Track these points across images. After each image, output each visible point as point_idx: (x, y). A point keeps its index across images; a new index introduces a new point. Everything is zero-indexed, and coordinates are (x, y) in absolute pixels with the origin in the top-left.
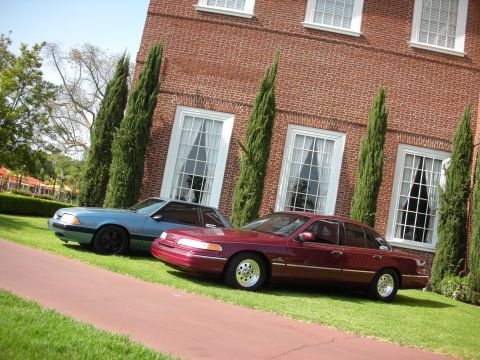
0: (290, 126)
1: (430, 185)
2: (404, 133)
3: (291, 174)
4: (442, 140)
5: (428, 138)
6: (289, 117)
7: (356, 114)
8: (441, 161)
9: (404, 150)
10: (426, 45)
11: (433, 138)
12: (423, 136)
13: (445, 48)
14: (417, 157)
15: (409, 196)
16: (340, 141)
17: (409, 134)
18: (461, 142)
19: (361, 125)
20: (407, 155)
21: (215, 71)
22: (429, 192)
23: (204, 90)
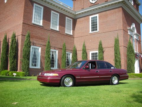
4: (70, 50)
5: (68, 50)
7: (59, 46)
8: (70, 54)
10: (67, 33)
13: (70, 34)
16: (57, 52)
21: (37, 38)
22: (69, 59)
23: (35, 42)
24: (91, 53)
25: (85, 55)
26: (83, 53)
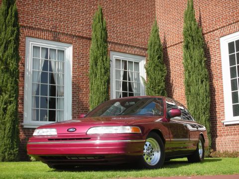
0: (28, 39)
1: (133, 81)
2: (113, 43)
3: (33, 81)
4: (138, 48)
5: (128, 46)
6: (26, 31)
8: (138, 63)
9: (114, 56)
11: (132, 47)
12: (126, 45)
14: (122, 61)
15: (121, 90)
16: (69, 51)
17: (116, 44)
18: (157, 47)
19: (83, 38)
20: (117, 60)
22: (135, 86)
24: (224, 42)
25: (197, 53)
26: (187, 47)
